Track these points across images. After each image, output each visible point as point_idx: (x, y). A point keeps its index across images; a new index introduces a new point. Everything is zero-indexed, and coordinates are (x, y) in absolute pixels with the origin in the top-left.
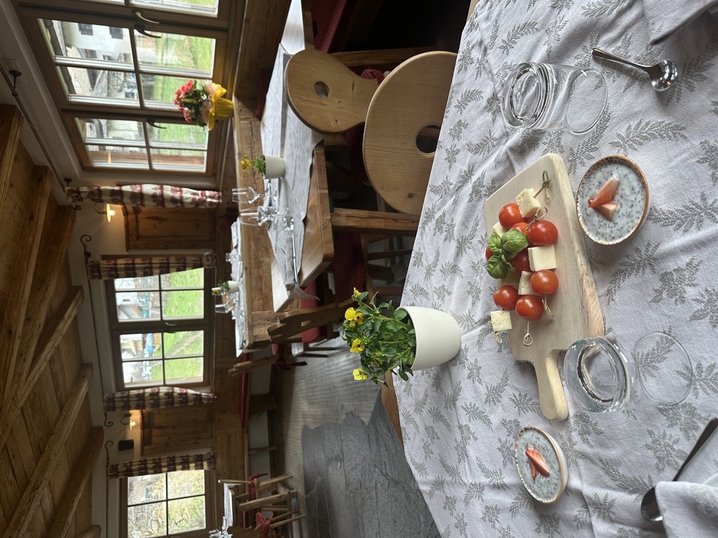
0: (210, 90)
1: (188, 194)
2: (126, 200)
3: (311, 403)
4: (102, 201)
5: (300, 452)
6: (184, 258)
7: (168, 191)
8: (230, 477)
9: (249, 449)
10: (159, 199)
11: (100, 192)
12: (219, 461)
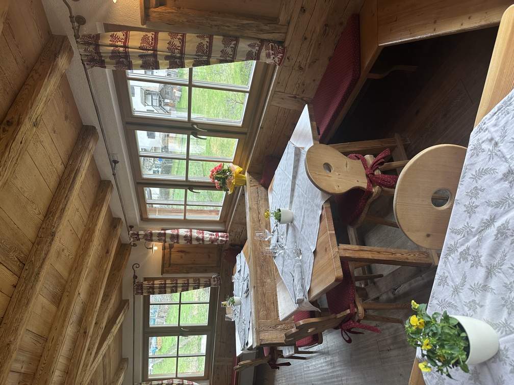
0: (232, 169)
1: (207, 235)
2: (168, 240)
4: (152, 241)
6: (199, 280)
7: (195, 233)
10: (189, 239)
11: (151, 234)
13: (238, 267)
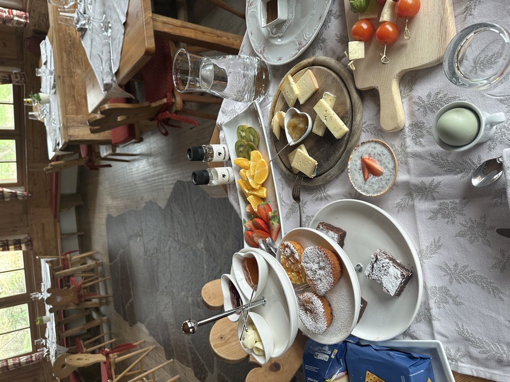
3: (114, 198)
5: (104, 233)
8: (45, 254)
9: (61, 234)
12: (35, 244)
13: (43, 59)
